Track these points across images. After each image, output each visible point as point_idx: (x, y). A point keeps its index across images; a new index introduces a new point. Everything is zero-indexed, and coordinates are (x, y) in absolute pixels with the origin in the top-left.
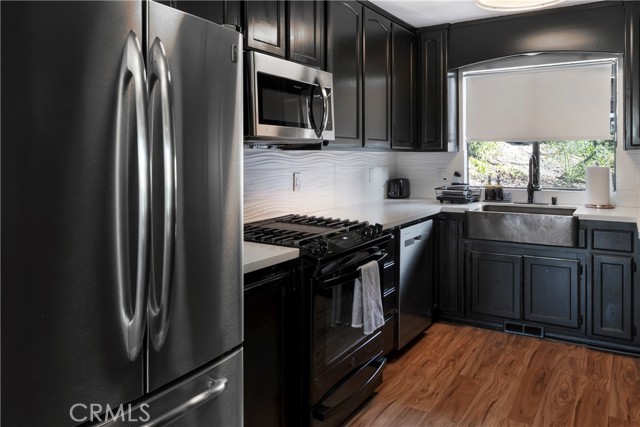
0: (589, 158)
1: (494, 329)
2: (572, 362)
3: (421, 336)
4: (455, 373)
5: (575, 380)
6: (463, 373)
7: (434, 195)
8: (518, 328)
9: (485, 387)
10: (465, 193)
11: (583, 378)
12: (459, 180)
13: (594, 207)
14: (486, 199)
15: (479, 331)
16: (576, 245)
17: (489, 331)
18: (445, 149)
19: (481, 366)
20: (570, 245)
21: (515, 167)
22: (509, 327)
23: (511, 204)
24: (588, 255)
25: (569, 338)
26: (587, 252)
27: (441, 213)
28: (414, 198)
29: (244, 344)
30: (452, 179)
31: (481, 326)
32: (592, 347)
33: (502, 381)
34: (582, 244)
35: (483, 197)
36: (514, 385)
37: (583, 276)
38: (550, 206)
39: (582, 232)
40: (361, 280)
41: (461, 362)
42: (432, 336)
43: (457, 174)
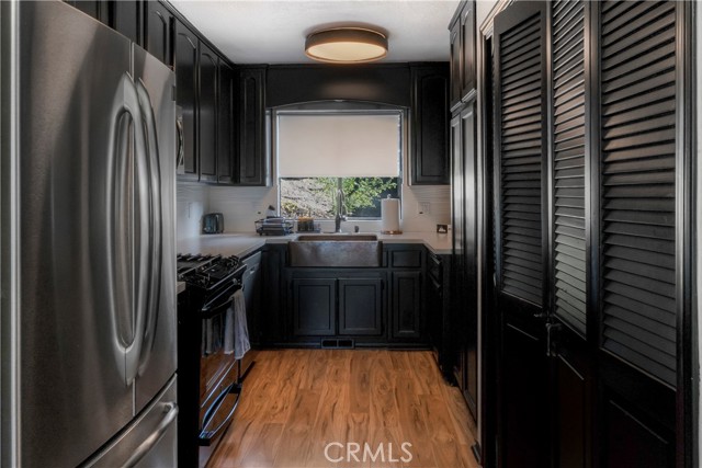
0: (352, 192)
1: (312, 348)
2: (381, 362)
3: (253, 364)
4: (295, 388)
5: (388, 375)
6: (301, 387)
7: (253, 228)
8: (333, 344)
9: (323, 394)
10: (284, 225)
11: (392, 372)
12: (273, 213)
13: (388, 233)
14: (299, 230)
15: (301, 352)
16: (381, 266)
17: (309, 351)
18: (263, 184)
19: (314, 379)
20: (377, 265)
21: (290, 201)
22: (327, 344)
23: (322, 234)
24: (389, 273)
25: (374, 344)
26: (389, 270)
27: (267, 245)
28: (227, 233)
29: (177, 372)
30: (265, 212)
31: (301, 347)
32: (392, 348)
33: (335, 387)
34: (385, 264)
35: (295, 229)
36: (345, 387)
37: (384, 292)
38: (354, 234)
39: (385, 254)
40: (233, 309)
41: (296, 379)
42: (260, 363)
43: (271, 208)
